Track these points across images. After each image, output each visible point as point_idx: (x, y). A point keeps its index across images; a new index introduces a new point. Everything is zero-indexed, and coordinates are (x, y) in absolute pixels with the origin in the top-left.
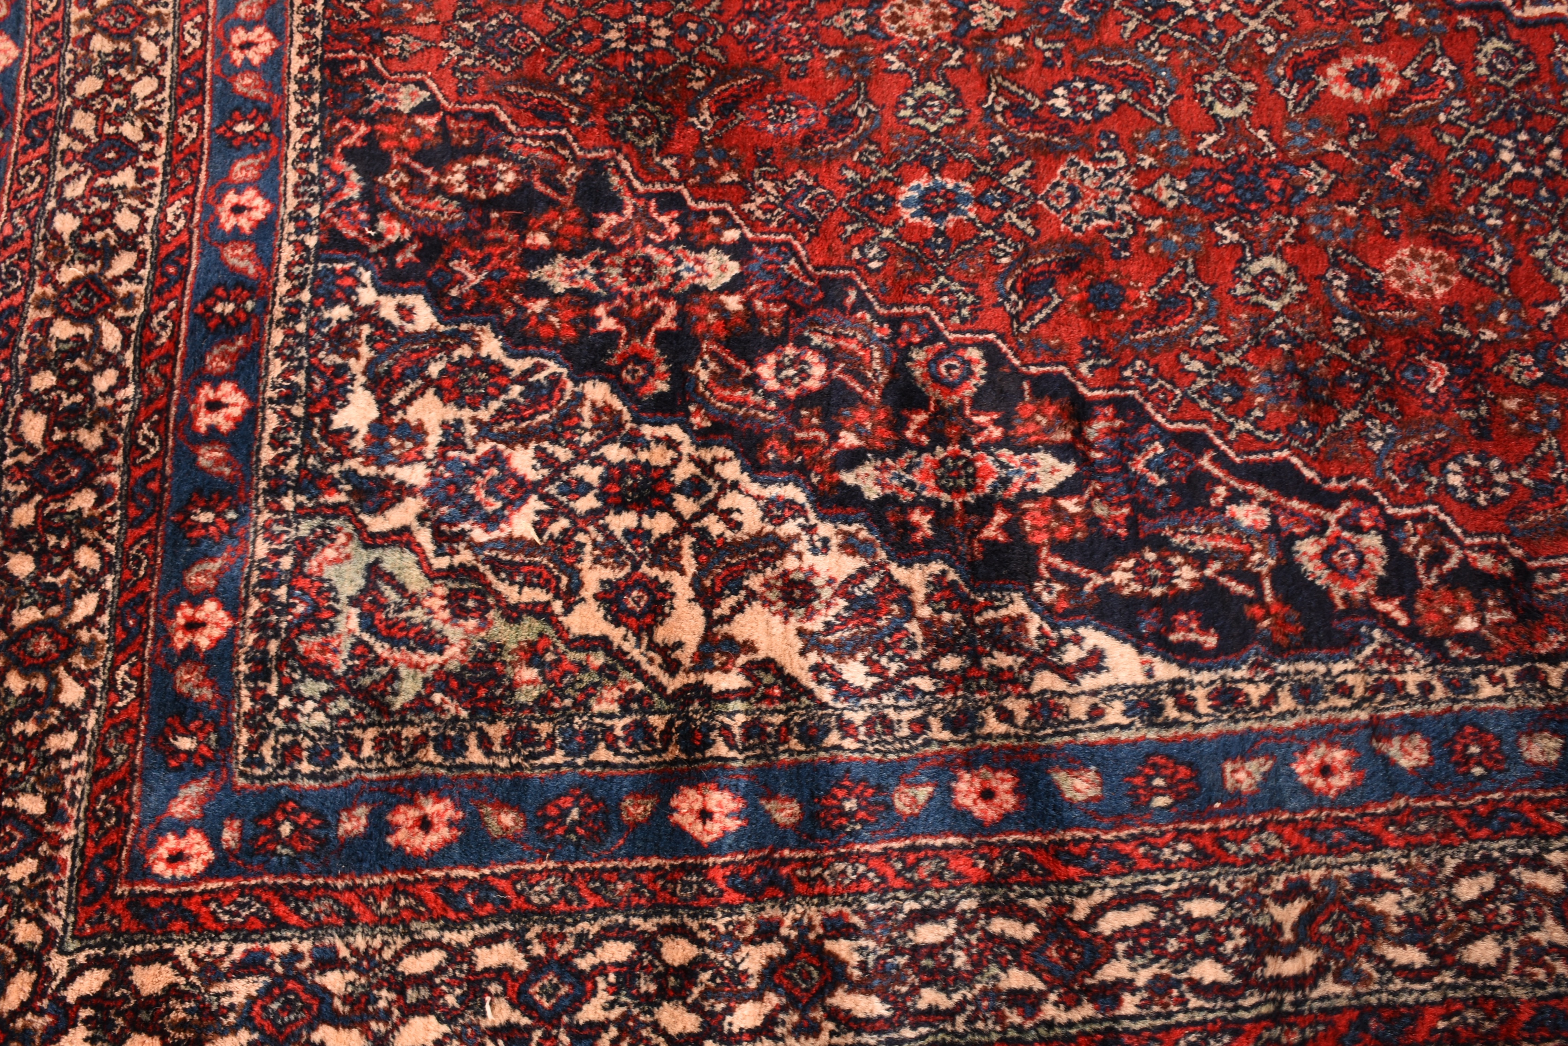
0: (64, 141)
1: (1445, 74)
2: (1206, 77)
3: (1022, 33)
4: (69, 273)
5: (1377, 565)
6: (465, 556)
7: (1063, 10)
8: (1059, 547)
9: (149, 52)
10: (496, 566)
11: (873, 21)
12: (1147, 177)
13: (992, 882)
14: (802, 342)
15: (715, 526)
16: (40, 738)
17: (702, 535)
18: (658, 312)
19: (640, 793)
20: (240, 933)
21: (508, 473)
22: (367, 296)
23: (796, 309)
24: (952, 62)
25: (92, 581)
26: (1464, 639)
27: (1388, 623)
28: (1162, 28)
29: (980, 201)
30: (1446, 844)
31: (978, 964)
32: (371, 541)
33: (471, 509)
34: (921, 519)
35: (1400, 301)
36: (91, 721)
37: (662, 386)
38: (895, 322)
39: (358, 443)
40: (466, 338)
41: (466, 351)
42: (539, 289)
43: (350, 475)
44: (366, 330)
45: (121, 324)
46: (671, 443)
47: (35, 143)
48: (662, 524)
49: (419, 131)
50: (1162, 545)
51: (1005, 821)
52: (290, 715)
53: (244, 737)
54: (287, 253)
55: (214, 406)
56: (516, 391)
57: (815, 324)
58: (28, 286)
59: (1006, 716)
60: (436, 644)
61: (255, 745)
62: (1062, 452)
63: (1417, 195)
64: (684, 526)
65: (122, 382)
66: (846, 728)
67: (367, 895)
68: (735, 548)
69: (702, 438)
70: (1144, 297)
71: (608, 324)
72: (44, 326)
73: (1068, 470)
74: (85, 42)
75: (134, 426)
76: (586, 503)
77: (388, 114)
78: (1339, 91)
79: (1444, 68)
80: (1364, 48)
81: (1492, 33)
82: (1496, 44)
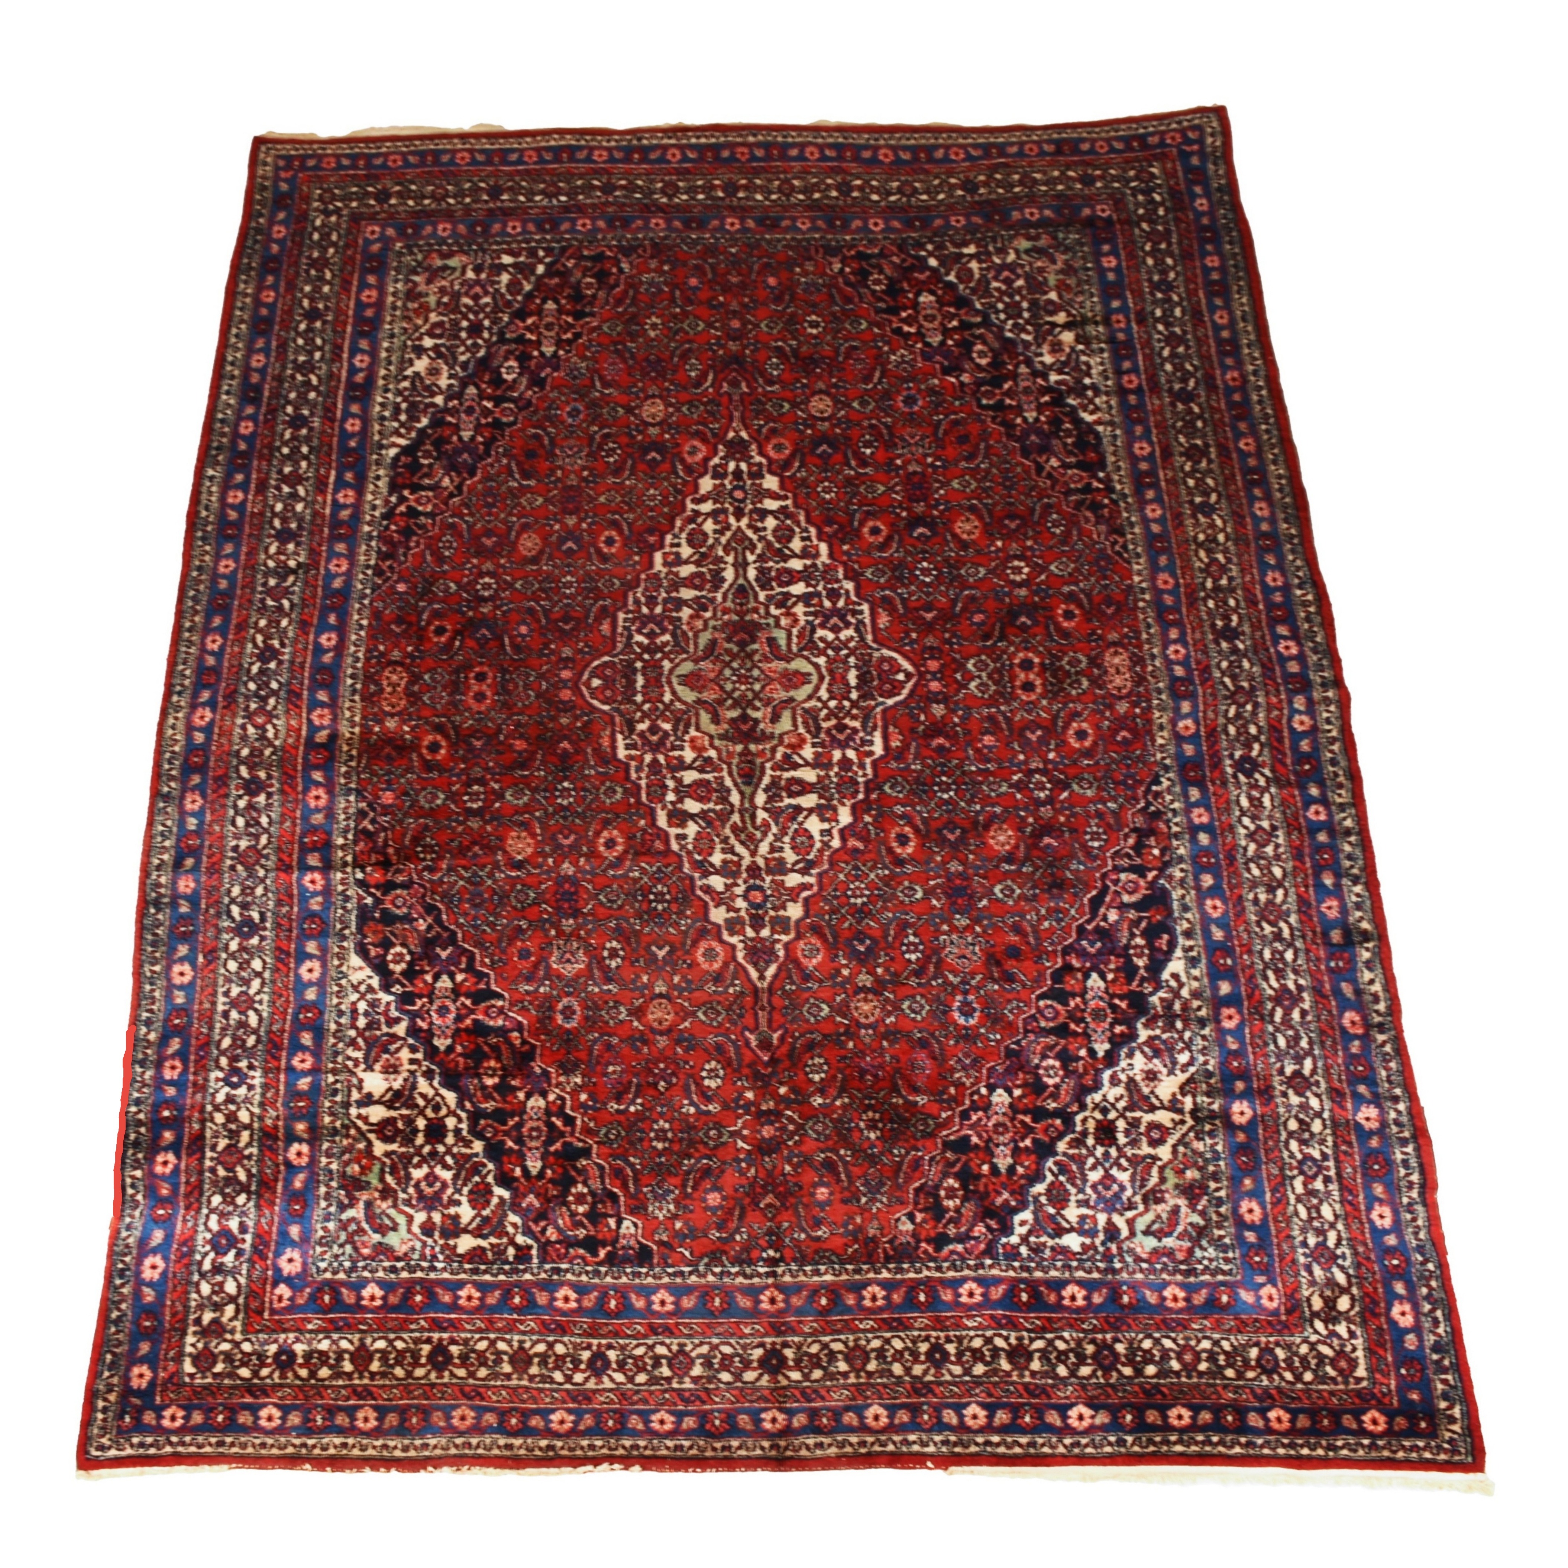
0: (929, 1378)
1: (903, 809)
2: (901, 899)
3: (875, 968)
4: (1005, 1365)
5: (1133, 877)
6: (1138, 1198)
7: (863, 950)
8: (1129, 983)
9: (876, 1344)
10: (1142, 1186)
11: (867, 1027)
12: (954, 929)
13: (1262, 1019)
14: (1038, 1067)
15: (1121, 1104)
16: (1225, 1353)
17: (1125, 1109)
18: (1022, 1122)
19: (1234, 1135)
20: (1297, 1274)
21: (1101, 1182)
22: (1014, 1240)
23: (1021, 1068)
24: (892, 996)
25: (1157, 1341)
26: (1163, 853)
27: (1156, 878)
28: (874, 911)
29: (966, 993)
30: (1240, 875)
31: (1292, 1027)
32: (1133, 1234)
33: (1117, 1196)
34: (1118, 1029)
35: (1016, 847)
36: (1216, 1336)
37: (1058, 1122)
38: (1026, 1031)
39: (1088, 1241)
40: (1036, 1199)
41: (1043, 1199)
42: (1011, 1170)
43: (1103, 1243)
44: (1032, 1239)
45: (1032, 1340)
46: (1084, 1121)
47: (931, 1391)
48: (1121, 1124)
49: (924, 1221)
50: (1127, 947)
51: (1240, 1012)
52: (1211, 1260)
53: (1220, 1278)
54: (995, 1272)
55: (1073, 1298)
56: (1062, 1178)
57: (1028, 1061)
58: (1013, 1383)
59: (1199, 1008)
60: (1176, 1210)
61: (1224, 1273)
62: (1087, 976)
63: (964, 831)
64: (1122, 1116)
65: (1062, 1338)
66: (1206, 1063)
67: (1279, 1232)
68: (1131, 1097)
69: (1083, 1107)
70: (1014, 938)
71: (1028, 1142)
72: (1033, 1374)
73: (1094, 975)
74: (870, 1374)
75: (1084, 1331)
76: (1113, 1152)
77: (915, 1234)
78: (910, 850)
79: (899, 809)
80: (887, 837)
81: (880, 788)
82: (887, 788)
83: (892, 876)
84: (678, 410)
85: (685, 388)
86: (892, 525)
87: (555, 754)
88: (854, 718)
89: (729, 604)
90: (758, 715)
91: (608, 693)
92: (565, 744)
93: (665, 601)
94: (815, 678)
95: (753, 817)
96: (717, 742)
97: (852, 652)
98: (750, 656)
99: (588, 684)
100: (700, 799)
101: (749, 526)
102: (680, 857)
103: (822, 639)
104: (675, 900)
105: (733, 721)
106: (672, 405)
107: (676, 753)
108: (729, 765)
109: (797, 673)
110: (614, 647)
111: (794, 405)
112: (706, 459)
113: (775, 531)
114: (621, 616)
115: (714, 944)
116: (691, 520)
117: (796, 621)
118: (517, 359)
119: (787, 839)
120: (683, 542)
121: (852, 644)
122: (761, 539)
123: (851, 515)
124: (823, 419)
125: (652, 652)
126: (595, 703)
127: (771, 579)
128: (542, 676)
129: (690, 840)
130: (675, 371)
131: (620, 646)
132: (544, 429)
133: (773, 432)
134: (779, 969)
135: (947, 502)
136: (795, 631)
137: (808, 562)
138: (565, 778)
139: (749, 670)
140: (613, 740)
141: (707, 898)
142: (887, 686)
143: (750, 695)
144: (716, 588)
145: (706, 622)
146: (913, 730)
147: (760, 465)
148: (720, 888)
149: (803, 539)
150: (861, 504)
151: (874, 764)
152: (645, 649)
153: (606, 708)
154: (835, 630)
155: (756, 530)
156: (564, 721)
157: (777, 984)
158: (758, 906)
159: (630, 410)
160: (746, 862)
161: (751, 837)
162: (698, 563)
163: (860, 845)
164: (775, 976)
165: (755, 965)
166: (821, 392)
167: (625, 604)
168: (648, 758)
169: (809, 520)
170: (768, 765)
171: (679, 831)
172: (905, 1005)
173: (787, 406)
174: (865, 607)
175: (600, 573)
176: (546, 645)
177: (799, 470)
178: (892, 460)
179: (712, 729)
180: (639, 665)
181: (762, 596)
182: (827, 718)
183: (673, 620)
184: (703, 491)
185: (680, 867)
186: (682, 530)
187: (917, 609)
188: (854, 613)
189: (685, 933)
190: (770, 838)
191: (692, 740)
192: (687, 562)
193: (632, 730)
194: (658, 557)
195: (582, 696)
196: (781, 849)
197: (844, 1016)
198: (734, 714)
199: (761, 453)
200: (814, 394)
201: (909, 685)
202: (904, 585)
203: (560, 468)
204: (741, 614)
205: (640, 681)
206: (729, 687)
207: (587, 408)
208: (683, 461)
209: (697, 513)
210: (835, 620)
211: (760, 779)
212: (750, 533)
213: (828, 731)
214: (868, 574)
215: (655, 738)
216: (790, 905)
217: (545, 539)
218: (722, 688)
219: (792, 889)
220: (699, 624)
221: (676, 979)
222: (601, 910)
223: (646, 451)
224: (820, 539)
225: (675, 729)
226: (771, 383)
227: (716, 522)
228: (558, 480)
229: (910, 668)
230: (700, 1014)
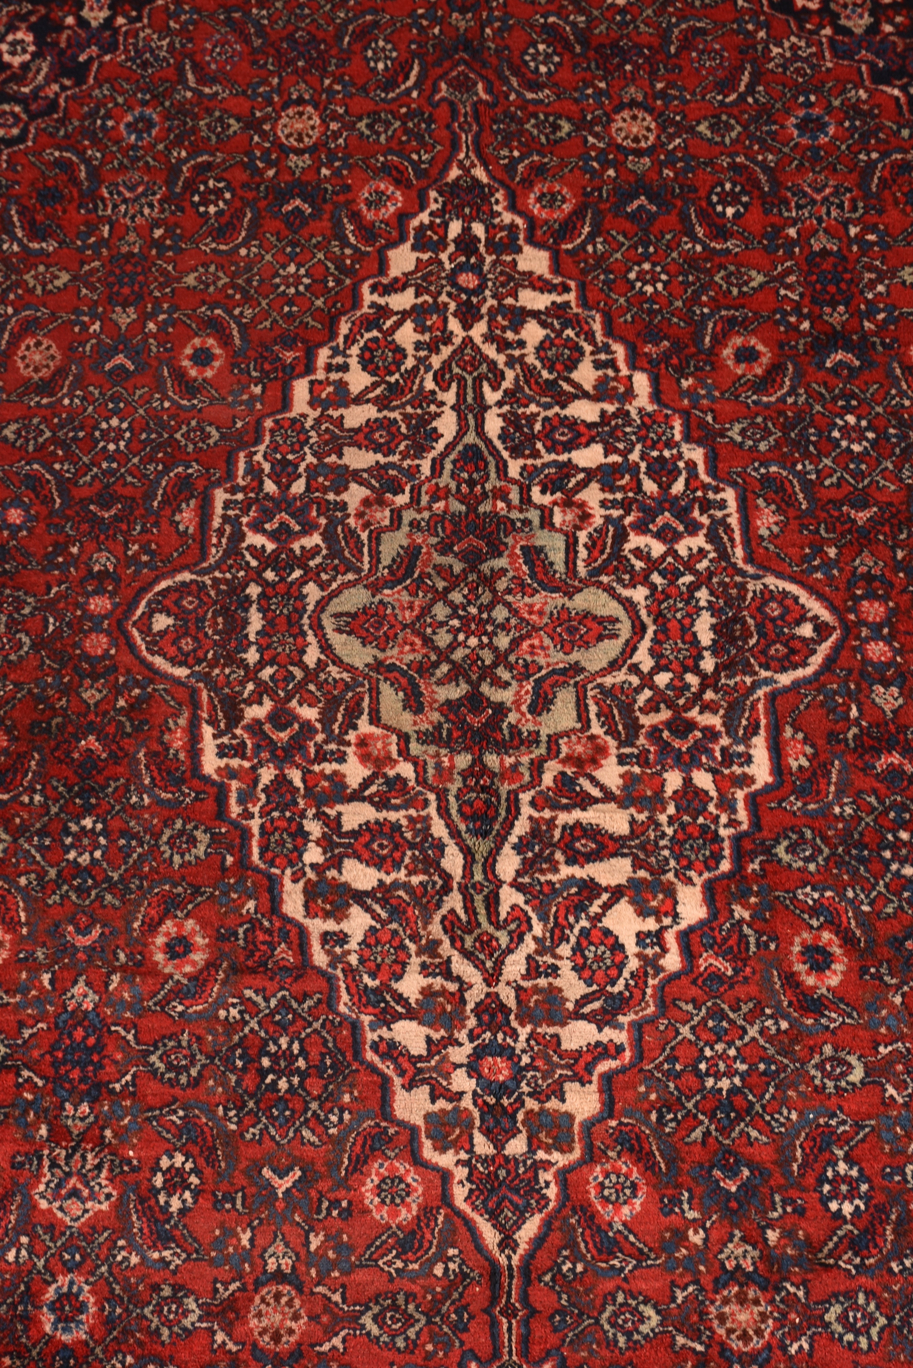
1: (816, 896)
2: (817, 1082)
3: (763, 1229)
7: (734, 1189)
24: (801, 1294)
28: (758, 1107)
78: (834, 981)
79: (809, 895)
80: (782, 951)
81: (768, 851)
82: (780, 850)
83: (795, 1034)
84: (351, 127)
85: (364, 89)
86: (779, 346)
87: (67, 760)
88: (708, 707)
89: (445, 480)
90: (506, 696)
91: (187, 644)
92: (91, 742)
93: (312, 472)
94: (625, 629)
95: (492, 902)
96: (415, 749)
97: (703, 580)
98: (489, 581)
99: (145, 625)
100: (378, 862)
101: (489, 338)
102: (330, 980)
103: (637, 552)
104: (317, 1069)
105: (449, 707)
106: (335, 117)
107: (328, 768)
108: (442, 796)
109: (586, 616)
110: (204, 555)
111: (581, 124)
112: (403, 217)
113: (541, 348)
114: (220, 496)
115: (401, 1167)
116: (369, 323)
117: (585, 517)
118: (31, 28)
119: (565, 950)
120: (353, 362)
121: (703, 565)
122: (511, 362)
123: (698, 327)
124: (639, 153)
125: (283, 568)
126: (158, 661)
127: (533, 438)
128: (50, 606)
129: (353, 945)
130: (345, 57)
131: (215, 554)
132: (81, 153)
133: (538, 171)
134: (547, 1225)
135: (892, 307)
136: (583, 536)
137: (611, 408)
138: (87, 810)
139: (490, 607)
140: (194, 738)
141: (388, 1069)
142: (778, 649)
143: (488, 657)
144: (420, 450)
145: (396, 516)
146: (833, 737)
147: (513, 227)
148: (418, 1047)
149: (598, 365)
150: (716, 305)
151: (753, 801)
152: (267, 561)
153: (181, 672)
154: (663, 535)
155: (503, 345)
156: (91, 695)
157: (543, 1259)
158: (502, 1090)
159: (253, 124)
160: (475, 995)
161: (486, 943)
162: (382, 403)
163: (726, 968)
164: (538, 1242)
165: (494, 1216)
166: (633, 104)
167: (230, 474)
168: (267, 775)
169: (609, 331)
170: (525, 797)
171: (331, 925)
172: (835, 1311)
173: (566, 127)
174: (729, 495)
175: (178, 413)
176: (61, 547)
177: (591, 238)
178: (778, 230)
179: (406, 721)
180: (254, 590)
181: (514, 468)
182: (652, 707)
183: (324, 507)
184: (394, 272)
185: (330, 1001)
186: (350, 340)
187: (838, 504)
188: (706, 505)
189: (338, 1142)
190: (529, 946)
191: (363, 742)
192: (359, 400)
193: (234, 718)
194: (301, 389)
195: (132, 646)
196: (554, 970)
197: (696, 1336)
198: (454, 692)
199: (513, 207)
200: (619, 108)
201: (824, 649)
202: (807, 455)
203: (109, 220)
204: (473, 502)
205: (256, 621)
206: (443, 639)
207: (166, 116)
208: (355, 216)
209: (383, 311)
210: (665, 518)
211: (509, 825)
212: (490, 351)
213: (654, 733)
214: (735, 433)
215: (284, 735)
216: (571, 1088)
217: (69, 351)
218: (428, 641)
219: (577, 1055)
220: (383, 516)
221: (315, 1242)
222: (154, 1086)
223: (285, 197)
224: (633, 365)
225: (327, 719)
226: (535, 86)
227: (420, 328)
228: (102, 242)
229: (826, 615)
230: (367, 1320)
